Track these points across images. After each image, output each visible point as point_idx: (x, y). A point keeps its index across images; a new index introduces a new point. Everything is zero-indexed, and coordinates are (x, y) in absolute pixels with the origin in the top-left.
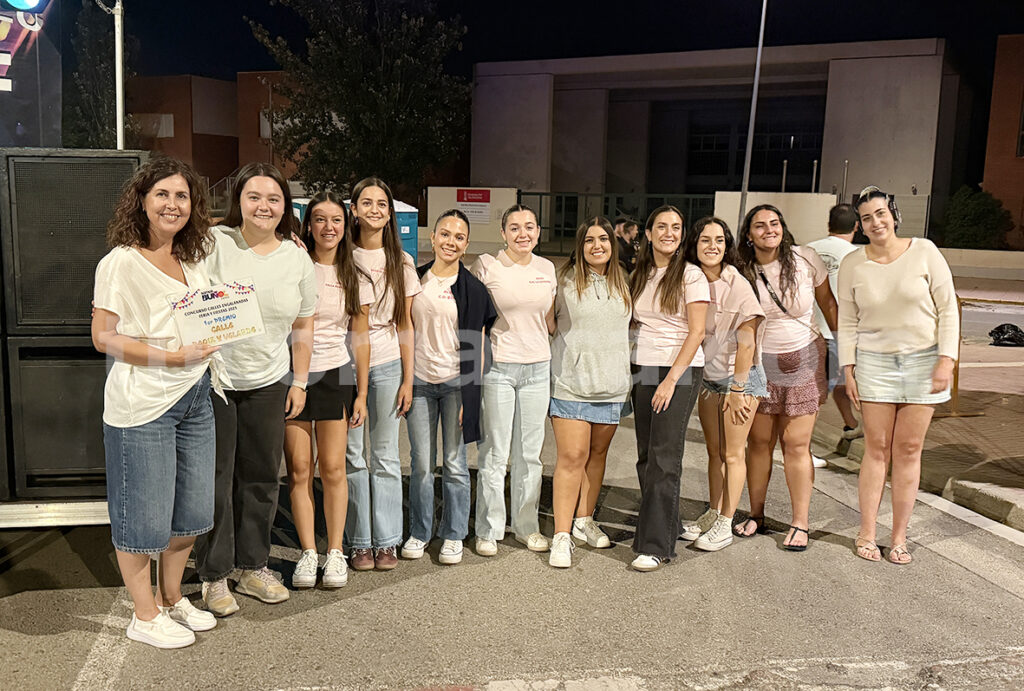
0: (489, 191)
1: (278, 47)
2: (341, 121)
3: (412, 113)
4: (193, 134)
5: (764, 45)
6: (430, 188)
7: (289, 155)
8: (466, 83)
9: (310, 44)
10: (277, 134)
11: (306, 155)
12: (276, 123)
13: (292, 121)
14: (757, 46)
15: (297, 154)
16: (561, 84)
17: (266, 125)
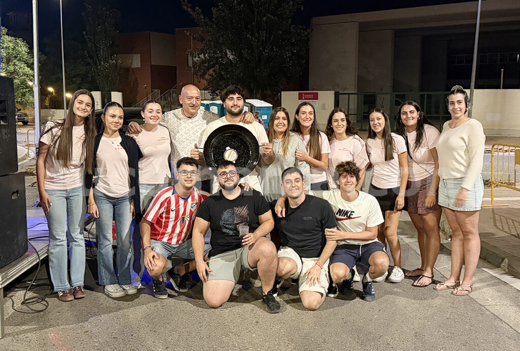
0: (317, 93)
1: (196, 13)
2: (232, 55)
3: (272, 49)
4: (151, 65)
6: (282, 92)
7: (202, 76)
9: (214, 10)
10: (196, 63)
11: (212, 75)
17: (190, 58)
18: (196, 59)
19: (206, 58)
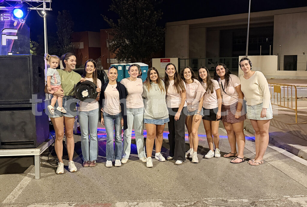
0: (170, 59)
1: (110, 22)
2: (128, 41)
3: (147, 38)
4: (89, 47)
5: (251, 12)
6: (153, 59)
7: (114, 52)
8: (163, 29)
9: (119, 21)
10: (110, 46)
11: (118, 51)
12: (110, 43)
13: (114, 42)
14: (248, 12)
15: (116, 51)
16: (191, 27)
17: (107, 44)
18: (110, 44)
19: (115, 43)
